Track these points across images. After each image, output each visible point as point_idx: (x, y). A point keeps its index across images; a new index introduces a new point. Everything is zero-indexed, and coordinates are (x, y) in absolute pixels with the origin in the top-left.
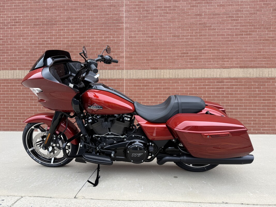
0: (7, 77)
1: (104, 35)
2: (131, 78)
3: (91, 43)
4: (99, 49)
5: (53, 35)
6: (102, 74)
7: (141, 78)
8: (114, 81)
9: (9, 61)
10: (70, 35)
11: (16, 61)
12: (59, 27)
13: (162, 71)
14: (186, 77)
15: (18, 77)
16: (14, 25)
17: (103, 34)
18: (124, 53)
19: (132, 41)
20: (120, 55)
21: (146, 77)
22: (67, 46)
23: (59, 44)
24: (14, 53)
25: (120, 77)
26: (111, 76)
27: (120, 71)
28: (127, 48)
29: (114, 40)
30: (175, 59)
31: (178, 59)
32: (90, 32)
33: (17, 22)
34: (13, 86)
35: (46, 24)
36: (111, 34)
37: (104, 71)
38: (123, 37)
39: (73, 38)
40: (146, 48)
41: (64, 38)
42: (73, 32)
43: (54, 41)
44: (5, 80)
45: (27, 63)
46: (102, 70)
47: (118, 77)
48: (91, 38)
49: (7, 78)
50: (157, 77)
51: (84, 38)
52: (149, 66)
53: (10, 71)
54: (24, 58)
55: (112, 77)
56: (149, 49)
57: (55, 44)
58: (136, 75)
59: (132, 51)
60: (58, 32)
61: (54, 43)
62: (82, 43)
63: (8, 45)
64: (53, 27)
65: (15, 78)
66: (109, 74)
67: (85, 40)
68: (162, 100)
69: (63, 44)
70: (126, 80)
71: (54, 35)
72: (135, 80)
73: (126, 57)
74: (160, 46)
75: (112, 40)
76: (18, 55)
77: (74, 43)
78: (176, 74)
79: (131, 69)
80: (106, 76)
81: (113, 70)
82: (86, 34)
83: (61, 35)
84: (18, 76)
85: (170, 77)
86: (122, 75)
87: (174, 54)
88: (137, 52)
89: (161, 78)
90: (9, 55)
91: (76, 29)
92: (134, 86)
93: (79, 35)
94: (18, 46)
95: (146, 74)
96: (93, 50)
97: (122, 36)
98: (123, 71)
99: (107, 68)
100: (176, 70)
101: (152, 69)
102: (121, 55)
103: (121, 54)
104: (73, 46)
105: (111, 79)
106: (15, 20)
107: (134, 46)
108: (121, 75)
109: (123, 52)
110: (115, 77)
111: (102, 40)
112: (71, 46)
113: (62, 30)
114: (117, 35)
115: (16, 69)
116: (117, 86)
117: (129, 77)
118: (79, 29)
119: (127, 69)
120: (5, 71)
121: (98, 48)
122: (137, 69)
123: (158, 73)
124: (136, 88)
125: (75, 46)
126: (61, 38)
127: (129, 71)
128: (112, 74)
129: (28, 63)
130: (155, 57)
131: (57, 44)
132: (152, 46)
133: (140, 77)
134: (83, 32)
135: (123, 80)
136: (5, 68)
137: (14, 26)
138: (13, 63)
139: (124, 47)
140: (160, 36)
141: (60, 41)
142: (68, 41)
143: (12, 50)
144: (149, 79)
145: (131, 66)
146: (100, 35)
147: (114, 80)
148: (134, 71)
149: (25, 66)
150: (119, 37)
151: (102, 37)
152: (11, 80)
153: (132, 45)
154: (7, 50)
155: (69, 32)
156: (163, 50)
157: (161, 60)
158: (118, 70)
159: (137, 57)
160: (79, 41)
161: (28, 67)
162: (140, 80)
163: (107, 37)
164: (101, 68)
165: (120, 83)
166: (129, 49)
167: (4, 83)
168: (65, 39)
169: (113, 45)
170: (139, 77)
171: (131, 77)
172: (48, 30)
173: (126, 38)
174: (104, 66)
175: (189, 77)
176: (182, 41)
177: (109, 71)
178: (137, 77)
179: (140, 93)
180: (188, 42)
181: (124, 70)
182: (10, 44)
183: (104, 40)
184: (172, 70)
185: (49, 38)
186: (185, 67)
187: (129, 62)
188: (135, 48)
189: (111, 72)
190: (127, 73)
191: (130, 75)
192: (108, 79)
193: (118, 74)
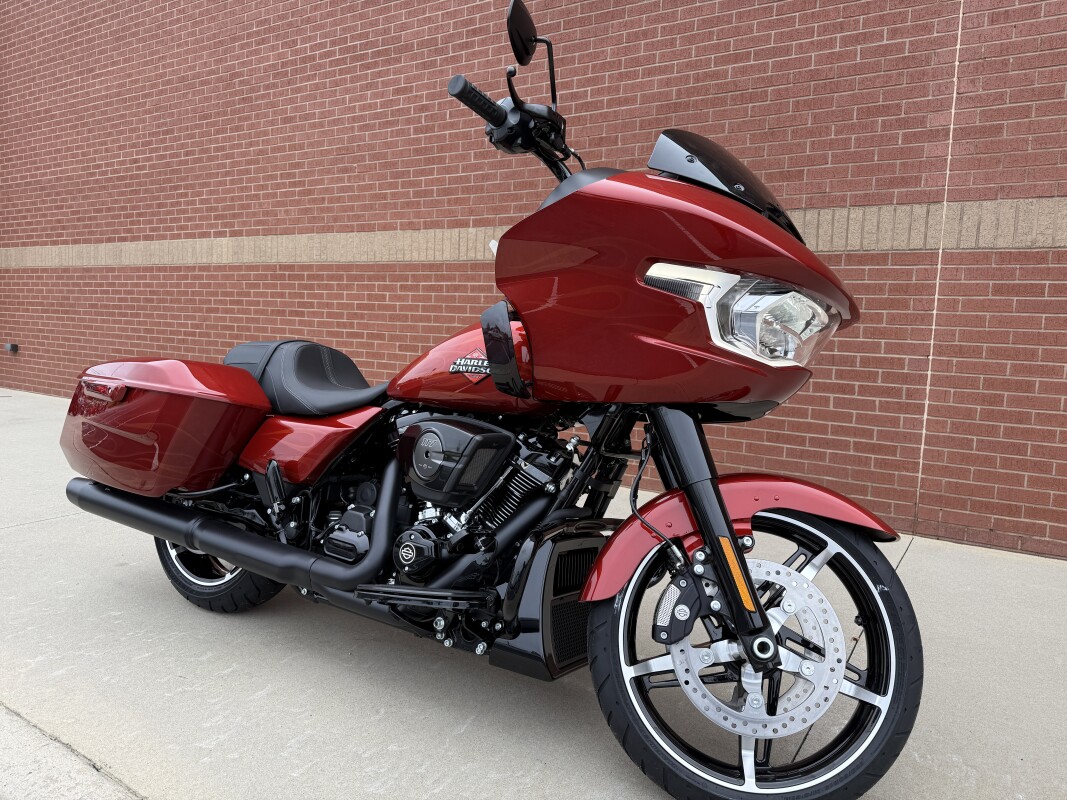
0: (437, 253)
1: (842, 27)
2: (982, 244)
3: (770, 82)
4: (809, 105)
5: (604, 67)
6: (814, 232)
7: (1049, 243)
8: (878, 264)
9: (447, 192)
10: (675, 56)
11: (467, 190)
12: (632, 24)
15: (472, 255)
16: (466, 46)
17: (841, 23)
18: (953, 111)
19: (1009, 37)
20: (922, 122)
22: (660, 109)
23: (626, 101)
24: (464, 157)
25: (917, 243)
26: (862, 238)
27: (919, 210)
28: (973, 81)
29: (900, 48)
32: (771, 26)
33: (475, 32)
34: (456, 288)
35: (582, 22)
36: (881, 20)
37: (826, 214)
38: (951, 24)
39: (689, 66)
41: (650, 73)
42: (691, 40)
43: (609, 90)
44: (431, 266)
45: (503, 198)
46: (816, 211)
47: (901, 244)
48: (774, 52)
49: (439, 258)
51: (741, 61)
53: (447, 232)
54: (495, 175)
55: (865, 242)
57: (610, 103)
58: (1016, 230)
59: (1002, 94)
60: (625, 47)
61: (609, 101)
62: (727, 83)
63: (444, 127)
64: (606, 29)
65: (463, 258)
66: (854, 228)
67: (744, 71)
69: (646, 99)
70: (949, 258)
71: (611, 66)
72: (1005, 256)
73: (962, 133)
75: (887, 50)
76: (476, 167)
77: (690, 92)
79: (983, 196)
80: (836, 240)
81: (875, 209)
82: (752, 40)
83: (637, 62)
84: (473, 251)
86: (929, 234)
88: (1040, 94)
90: (448, 170)
91: (705, 23)
92: (998, 290)
93: (716, 48)
94: (475, 131)
96: (779, 111)
97: (947, 22)
98: (933, 207)
99: (843, 199)
102: (933, 121)
103: (930, 116)
104: (687, 106)
105: (861, 256)
106: (471, 22)
107: (1021, 65)
108: (923, 229)
109: (943, 106)
110: (885, 245)
111: (831, 58)
112: (676, 107)
113: (645, 34)
114: (917, 16)
115: (464, 224)
116: (890, 291)
117: (968, 243)
118: (718, 21)
119: (960, 196)
120: (431, 232)
121: (805, 101)
122: (1026, 193)
124: (1009, 304)
125: (696, 104)
126: (635, 75)
127: (972, 207)
128: (870, 226)
129: (508, 196)
131: (620, 102)
133: (1044, 242)
134: (737, 31)
135: (932, 256)
136: (432, 222)
137: (467, 48)
138: (457, 201)
139: (955, 79)
141: (633, 88)
142: (668, 83)
143: (456, 148)
145: (988, 179)
146: (824, 30)
147: (882, 258)
148: (1006, 207)
149: (495, 210)
150: (928, 29)
151: (831, 43)
152: (451, 266)
153: (1005, 63)
154: (442, 149)
155: (672, 43)
158: (904, 207)
159: (1030, 127)
160: (715, 75)
161: (507, 212)
162: (1040, 257)
163: (856, 40)
164: (811, 198)
165: (909, 273)
166: (987, 84)
167: (427, 278)
168: (655, 75)
169: (890, 77)
170: (1034, 242)
171: (985, 241)
172: (587, 46)
173: (969, 25)
174: (832, 187)
177: (857, 213)
178: (1024, 241)
179: (1033, 334)
181: (940, 202)
182: (452, 126)
183: (840, 57)
185: (589, 82)
187: (980, 160)
188: (1025, 75)
189: (864, 220)
190: (961, 219)
191: (979, 228)
192: (847, 255)
193: (907, 226)
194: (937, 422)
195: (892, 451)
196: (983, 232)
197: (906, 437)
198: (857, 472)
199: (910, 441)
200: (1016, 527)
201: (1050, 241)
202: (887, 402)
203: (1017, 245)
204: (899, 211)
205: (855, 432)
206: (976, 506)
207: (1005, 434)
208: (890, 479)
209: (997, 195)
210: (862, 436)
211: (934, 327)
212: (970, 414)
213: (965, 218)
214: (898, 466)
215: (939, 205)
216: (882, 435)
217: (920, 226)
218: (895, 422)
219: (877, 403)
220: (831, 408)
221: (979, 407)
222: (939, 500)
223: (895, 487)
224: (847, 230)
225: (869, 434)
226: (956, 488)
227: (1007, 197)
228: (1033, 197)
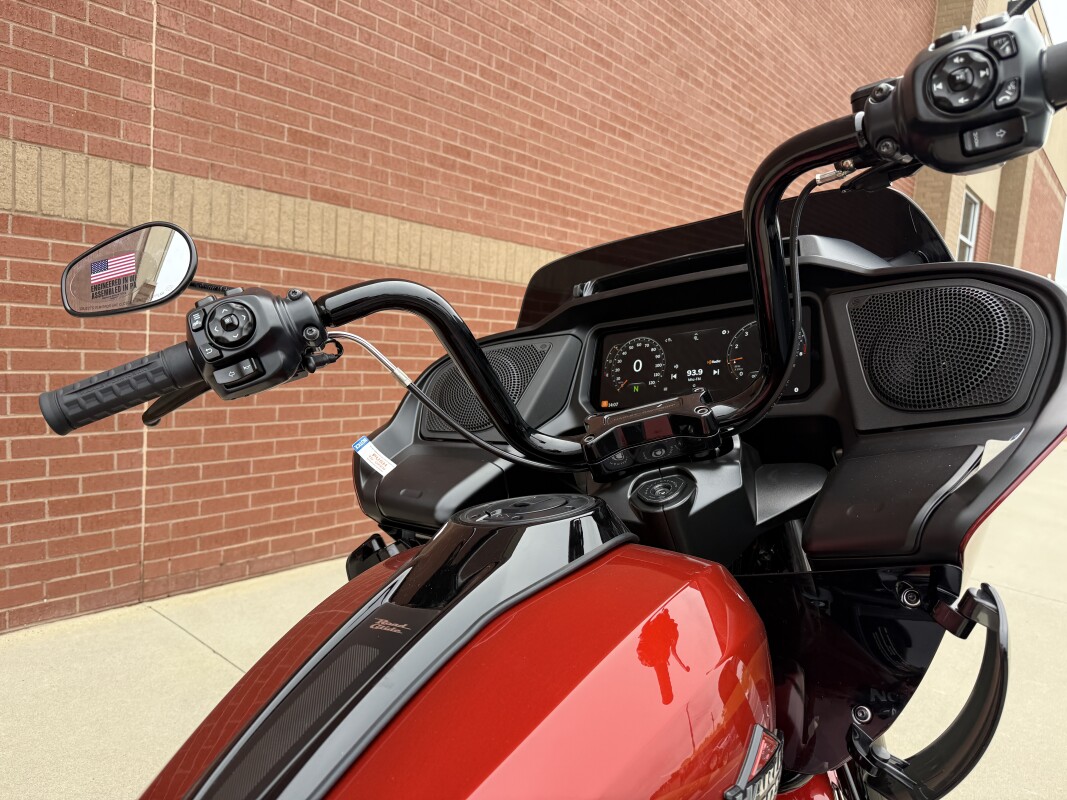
2: (196, 231)
7: (258, 240)
8: (67, 239)
13: (369, 219)
14: (457, 271)
18: (154, 46)
20: (116, 47)
21: (286, 241)
25: (120, 216)
26: (40, 193)
27: (121, 170)
28: (175, 16)
30: (421, 171)
31: (433, 174)
40: (295, 61)
47: (99, 214)
50: (342, 251)
52: (304, 173)
55: (46, 202)
56: (311, 70)
58: (229, 220)
59: (207, 48)
68: (362, 382)
72: (221, 250)
73: (166, 80)
74: (363, 71)
78: (424, 249)
79: (195, 170)
81: (56, 153)
85: (401, 262)
86: (136, 206)
87: (418, 139)
88: (242, 65)
89: (363, 257)
95: (288, 225)
98: (138, 171)
100: (425, 227)
101: (320, 195)
102: (129, 50)
103: (125, 41)
105: (40, 223)
107: (223, 21)
108: (126, 198)
109: (141, 34)
110: (76, 211)
119: (169, 164)
122: (236, 178)
123: (346, 229)
127: (183, 182)
128: (51, 178)
130: (336, 130)
132: (327, 58)
133: (254, 239)
139: (154, 3)
140: (366, 16)
144: (304, 258)
145: (198, 150)
147: (71, 230)
148: (218, 189)
153: (208, 11)
156: (376, 105)
157: (365, 155)
158: (100, 161)
159: (236, 101)
162: (251, 255)
166: (191, 27)
170: (246, 236)
171: (199, 228)
175: (466, 273)
176: (452, 85)
177: (27, 153)
178: (235, 235)
180: (470, 97)
181: (146, 165)
184: (411, 227)
186: (458, 221)
187: (187, 123)
188: (229, 35)
189: (40, 166)
190: (172, 194)
191: (192, 211)
192: (16, 218)
193: (105, 189)
194: (160, 453)
195: (106, 502)
196: (197, 218)
197: (123, 480)
198: (57, 544)
199: (129, 485)
200: (243, 552)
201: (259, 238)
202: (95, 437)
203: (231, 238)
204: (92, 166)
205: (51, 488)
206: (207, 542)
207: (229, 455)
208: (105, 540)
209: (207, 173)
210: (60, 492)
211: (148, 332)
212: (194, 437)
213: (176, 195)
214: (113, 520)
215: (142, 170)
216: (89, 484)
217: (122, 191)
218: (106, 463)
219: (80, 441)
220: (9, 458)
221: (203, 428)
222: (167, 549)
223: (114, 548)
224: (14, 176)
225: (72, 486)
226: (185, 528)
227: (217, 178)
228: (242, 185)
